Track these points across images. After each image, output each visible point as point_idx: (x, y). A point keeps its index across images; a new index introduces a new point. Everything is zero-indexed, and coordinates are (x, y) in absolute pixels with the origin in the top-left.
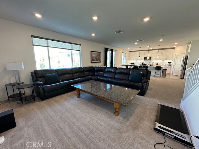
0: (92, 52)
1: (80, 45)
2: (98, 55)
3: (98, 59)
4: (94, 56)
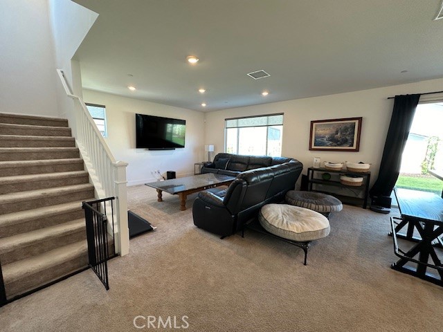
0: (314, 124)
1: (282, 114)
2: (346, 129)
3: (344, 142)
4: (324, 132)
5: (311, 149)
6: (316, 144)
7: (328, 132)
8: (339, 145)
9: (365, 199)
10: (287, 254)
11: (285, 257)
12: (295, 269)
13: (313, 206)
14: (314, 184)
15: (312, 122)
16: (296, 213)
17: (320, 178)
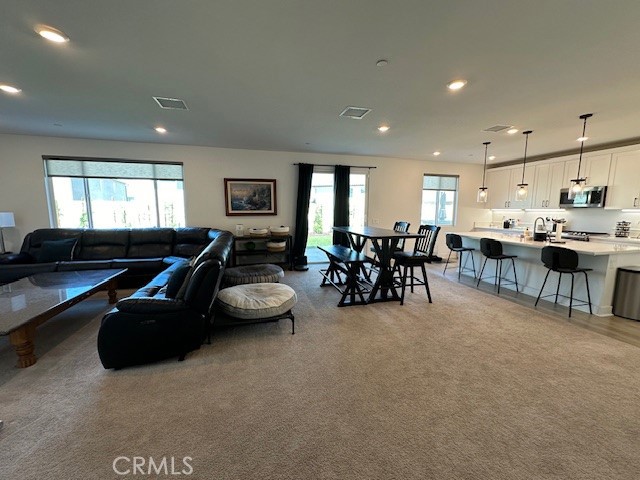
0: (229, 183)
1: (181, 164)
2: (263, 191)
3: (262, 205)
4: (242, 193)
5: (228, 214)
6: (234, 208)
7: (245, 193)
8: (258, 209)
9: (287, 262)
10: (273, 334)
11: (272, 337)
12: (290, 342)
13: (263, 278)
14: (237, 258)
15: (226, 180)
16: (257, 290)
17: (244, 249)
